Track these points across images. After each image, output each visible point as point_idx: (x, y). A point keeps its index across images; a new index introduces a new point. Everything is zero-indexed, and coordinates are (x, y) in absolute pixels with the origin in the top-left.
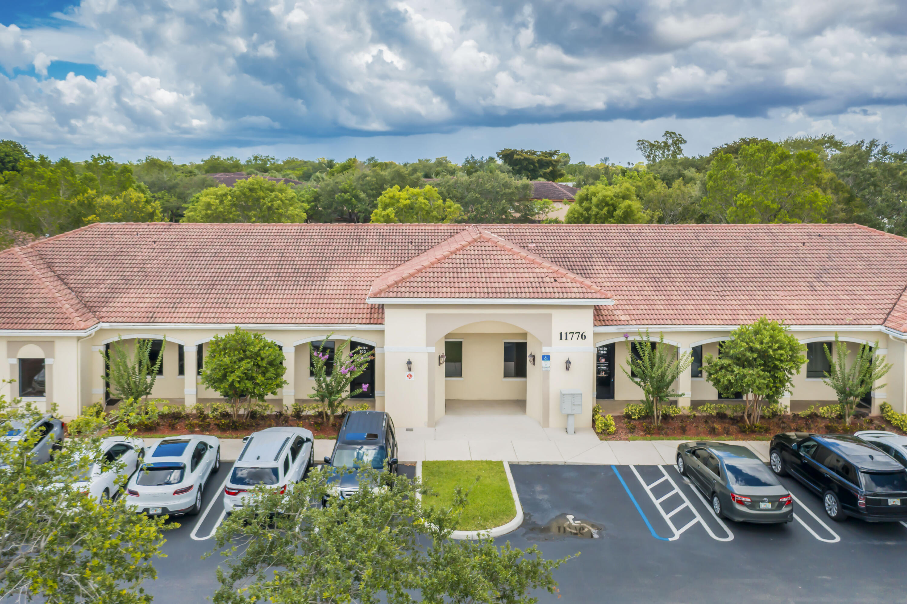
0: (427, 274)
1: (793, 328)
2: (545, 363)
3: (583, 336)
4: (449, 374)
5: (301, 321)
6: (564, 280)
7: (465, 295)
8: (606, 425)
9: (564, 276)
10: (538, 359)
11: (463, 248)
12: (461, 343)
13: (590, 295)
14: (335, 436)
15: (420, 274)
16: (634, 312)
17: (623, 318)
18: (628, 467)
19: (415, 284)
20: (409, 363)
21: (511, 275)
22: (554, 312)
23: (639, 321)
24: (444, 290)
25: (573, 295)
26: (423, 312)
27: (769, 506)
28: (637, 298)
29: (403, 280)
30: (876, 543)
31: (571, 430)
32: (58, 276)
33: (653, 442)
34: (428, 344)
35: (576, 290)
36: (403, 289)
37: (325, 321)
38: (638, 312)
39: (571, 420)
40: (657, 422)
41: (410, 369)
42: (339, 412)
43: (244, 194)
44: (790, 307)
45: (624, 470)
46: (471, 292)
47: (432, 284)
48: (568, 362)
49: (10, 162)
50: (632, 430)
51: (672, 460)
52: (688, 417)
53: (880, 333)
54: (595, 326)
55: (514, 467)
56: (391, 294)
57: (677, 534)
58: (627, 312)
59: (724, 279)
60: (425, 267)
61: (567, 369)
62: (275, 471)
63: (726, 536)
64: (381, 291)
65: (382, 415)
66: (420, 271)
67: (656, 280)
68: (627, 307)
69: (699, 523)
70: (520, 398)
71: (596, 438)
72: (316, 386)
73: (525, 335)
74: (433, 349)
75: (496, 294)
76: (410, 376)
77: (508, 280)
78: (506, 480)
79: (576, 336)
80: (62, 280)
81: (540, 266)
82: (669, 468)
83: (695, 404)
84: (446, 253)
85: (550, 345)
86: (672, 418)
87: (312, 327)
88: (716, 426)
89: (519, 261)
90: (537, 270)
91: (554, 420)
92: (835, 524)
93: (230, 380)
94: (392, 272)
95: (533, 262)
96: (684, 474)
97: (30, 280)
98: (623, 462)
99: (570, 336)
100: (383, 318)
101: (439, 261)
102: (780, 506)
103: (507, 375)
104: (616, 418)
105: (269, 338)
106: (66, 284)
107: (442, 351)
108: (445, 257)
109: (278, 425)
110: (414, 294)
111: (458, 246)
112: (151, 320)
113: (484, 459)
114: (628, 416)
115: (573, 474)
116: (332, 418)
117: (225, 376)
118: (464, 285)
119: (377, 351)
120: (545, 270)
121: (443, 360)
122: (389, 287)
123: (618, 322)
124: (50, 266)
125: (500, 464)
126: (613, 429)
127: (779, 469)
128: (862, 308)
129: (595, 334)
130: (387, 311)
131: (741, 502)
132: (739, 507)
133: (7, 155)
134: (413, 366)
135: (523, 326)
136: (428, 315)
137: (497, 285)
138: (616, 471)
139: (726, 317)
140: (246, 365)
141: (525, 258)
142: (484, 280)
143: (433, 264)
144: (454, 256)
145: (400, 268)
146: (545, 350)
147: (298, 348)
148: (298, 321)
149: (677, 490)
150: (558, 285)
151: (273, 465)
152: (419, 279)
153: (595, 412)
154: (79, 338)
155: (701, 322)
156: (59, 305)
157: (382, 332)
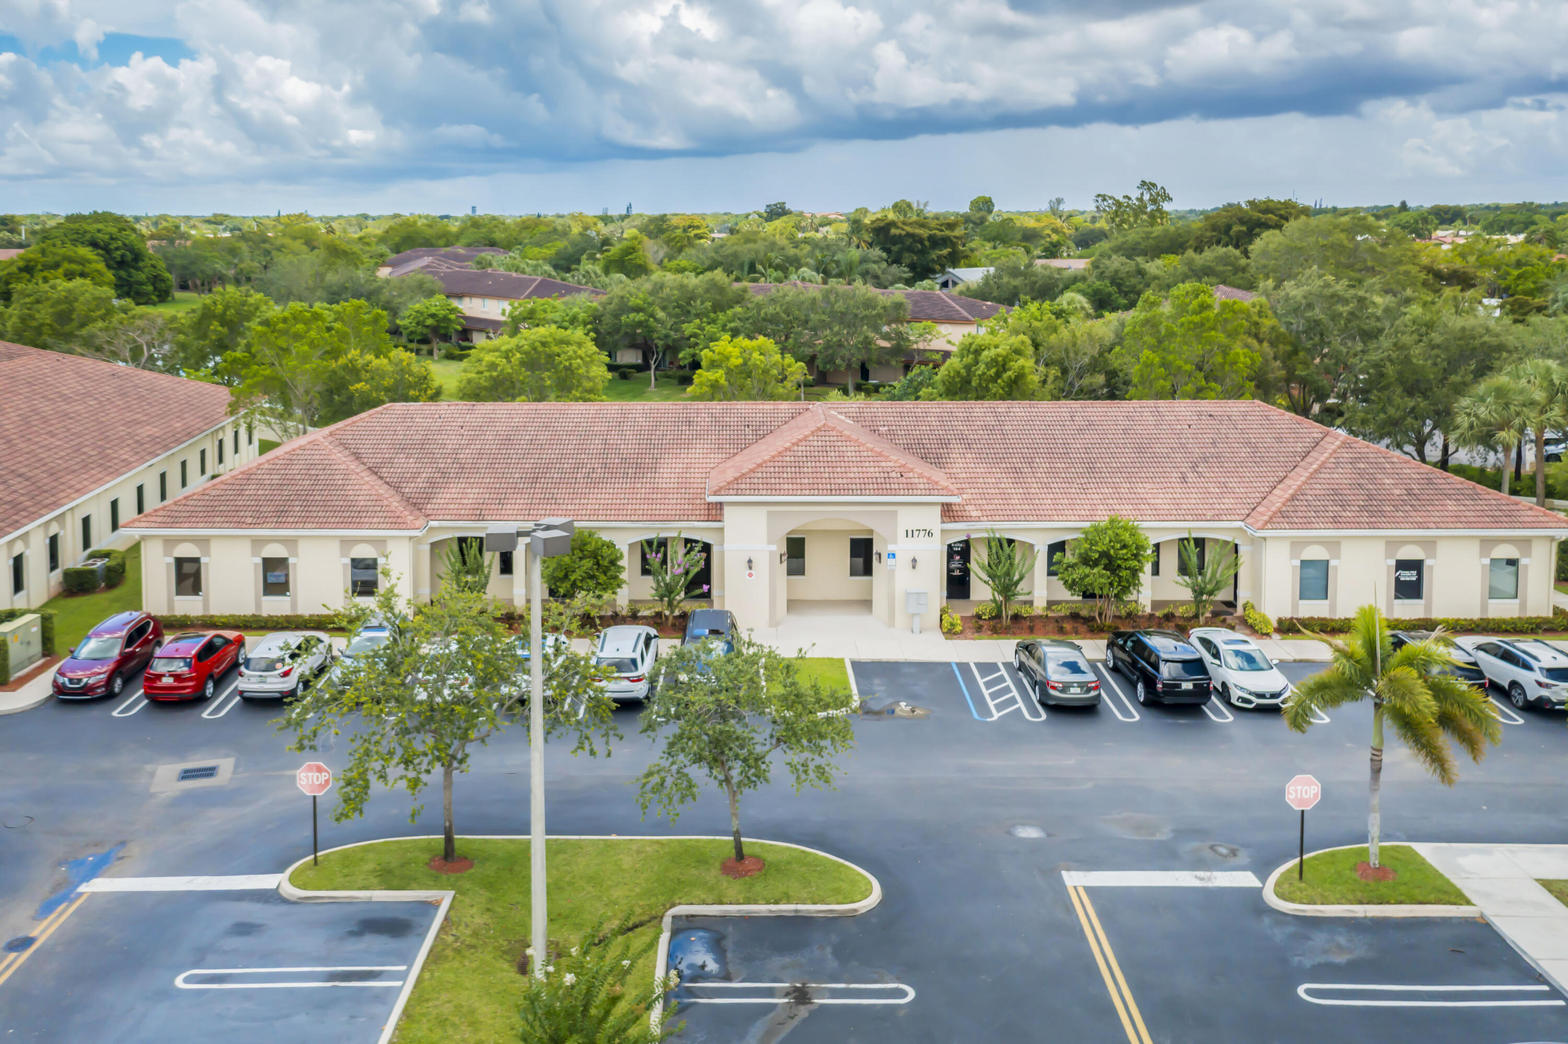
0: (768, 470)
1: (1145, 525)
2: (891, 561)
3: (930, 534)
4: (791, 572)
5: (636, 518)
6: (911, 475)
7: (807, 492)
8: (952, 624)
9: (912, 470)
10: (884, 557)
11: (805, 439)
12: (803, 540)
13: (936, 492)
14: (680, 635)
15: (760, 469)
16: (986, 507)
17: (974, 514)
18: (967, 664)
19: (756, 481)
20: (750, 561)
21: (855, 470)
22: (901, 510)
23: (991, 517)
24: (786, 486)
25: (919, 492)
26: (765, 509)
27: (1078, 690)
28: (993, 491)
29: (743, 476)
30: (1170, 721)
31: (916, 629)
32: (369, 468)
33: (1000, 642)
34: (770, 542)
35: (922, 486)
36: (743, 486)
37: (661, 518)
38: (991, 507)
39: (917, 619)
40: (1006, 622)
41: (750, 568)
42: (677, 613)
43: (535, 349)
44: (1153, 501)
45: (964, 667)
46: (814, 489)
47: (773, 481)
48: (914, 561)
49: (117, 249)
50: (979, 629)
51: (1011, 658)
52: (1041, 616)
53: (1240, 529)
54: (943, 522)
55: (856, 665)
56: (731, 492)
57: (996, 715)
58: (979, 507)
59: (1091, 468)
60: (765, 462)
61: (914, 567)
62: (634, 661)
63: (1040, 716)
64: (720, 489)
65: (724, 615)
66: (760, 465)
67: (1017, 471)
68: (980, 502)
69: (1019, 709)
70: (867, 598)
71: (942, 637)
72: (654, 585)
73: (871, 531)
74: (774, 548)
75: (840, 491)
76: (750, 575)
77: (852, 475)
78: (846, 674)
79: (922, 533)
80: (376, 473)
81: (887, 459)
82: (1008, 665)
83: (1050, 604)
84: (788, 445)
85: (895, 543)
86: (1025, 618)
87: (647, 524)
88: (1065, 625)
89: (865, 454)
90: (883, 464)
91: (900, 619)
92: (1142, 709)
93: (572, 578)
94: (730, 463)
95: (880, 454)
96: (1020, 669)
97: (346, 476)
98: (964, 660)
99: (916, 533)
100: (722, 515)
101: (780, 454)
102: (1089, 690)
103: (853, 573)
104: (962, 618)
105: (606, 537)
106: (381, 478)
107: (784, 549)
108: (787, 449)
109: (616, 624)
110: (755, 491)
111: (800, 437)
112: (480, 518)
113: (826, 656)
114: (979, 617)
115: (912, 670)
116: (671, 618)
117: (566, 576)
118: (806, 481)
119: (715, 550)
120: (892, 464)
121: (785, 558)
122: (729, 483)
123: (969, 519)
124: (357, 456)
125: (841, 661)
126: (958, 628)
127: (1111, 664)
128: (1228, 502)
129: (943, 531)
130: (727, 510)
131: (1054, 688)
132: (1052, 692)
133: (112, 239)
134: (754, 564)
135: (869, 523)
136: (768, 512)
137: (840, 481)
138: (955, 668)
139: (1083, 512)
140: (588, 564)
141: (872, 450)
142: (827, 475)
143: (773, 457)
144: (796, 448)
145: (737, 458)
146: (891, 548)
147: (631, 546)
148: (633, 518)
149: (1009, 682)
150: (904, 481)
151: (632, 656)
152: (760, 475)
153: (943, 611)
154: (411, 538)
155: (1056, 518)
156: (386, 503)
157: (722, 529)
